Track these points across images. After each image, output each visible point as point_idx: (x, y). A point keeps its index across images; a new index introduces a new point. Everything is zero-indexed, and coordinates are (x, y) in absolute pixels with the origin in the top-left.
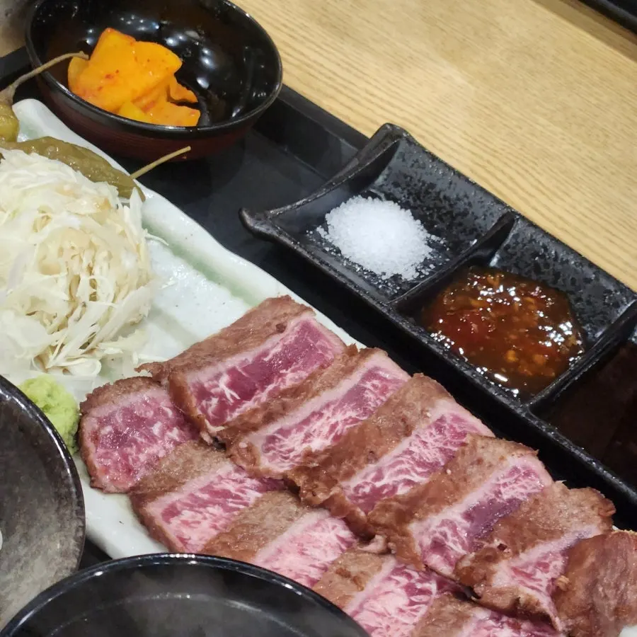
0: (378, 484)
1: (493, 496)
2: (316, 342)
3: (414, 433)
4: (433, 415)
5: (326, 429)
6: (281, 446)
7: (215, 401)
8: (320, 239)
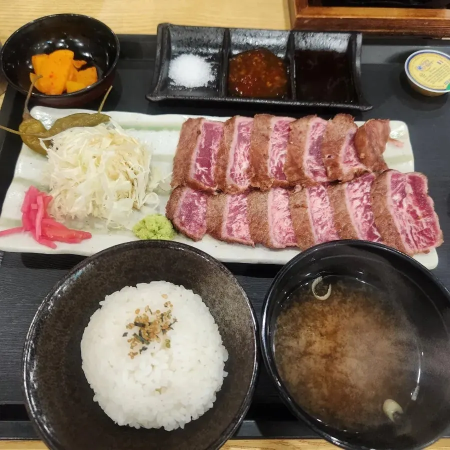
0: (276, 165)
1: (312, 141)
2: (212, 128)
3: (270, 137)
4: (272, 127)
5: (243, 157)
6: (237, 176)
7: (203, 176)
8: (175, 87)
